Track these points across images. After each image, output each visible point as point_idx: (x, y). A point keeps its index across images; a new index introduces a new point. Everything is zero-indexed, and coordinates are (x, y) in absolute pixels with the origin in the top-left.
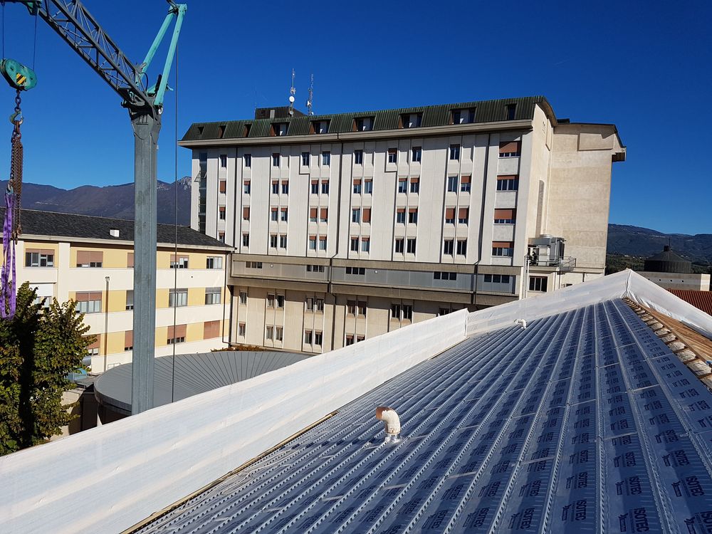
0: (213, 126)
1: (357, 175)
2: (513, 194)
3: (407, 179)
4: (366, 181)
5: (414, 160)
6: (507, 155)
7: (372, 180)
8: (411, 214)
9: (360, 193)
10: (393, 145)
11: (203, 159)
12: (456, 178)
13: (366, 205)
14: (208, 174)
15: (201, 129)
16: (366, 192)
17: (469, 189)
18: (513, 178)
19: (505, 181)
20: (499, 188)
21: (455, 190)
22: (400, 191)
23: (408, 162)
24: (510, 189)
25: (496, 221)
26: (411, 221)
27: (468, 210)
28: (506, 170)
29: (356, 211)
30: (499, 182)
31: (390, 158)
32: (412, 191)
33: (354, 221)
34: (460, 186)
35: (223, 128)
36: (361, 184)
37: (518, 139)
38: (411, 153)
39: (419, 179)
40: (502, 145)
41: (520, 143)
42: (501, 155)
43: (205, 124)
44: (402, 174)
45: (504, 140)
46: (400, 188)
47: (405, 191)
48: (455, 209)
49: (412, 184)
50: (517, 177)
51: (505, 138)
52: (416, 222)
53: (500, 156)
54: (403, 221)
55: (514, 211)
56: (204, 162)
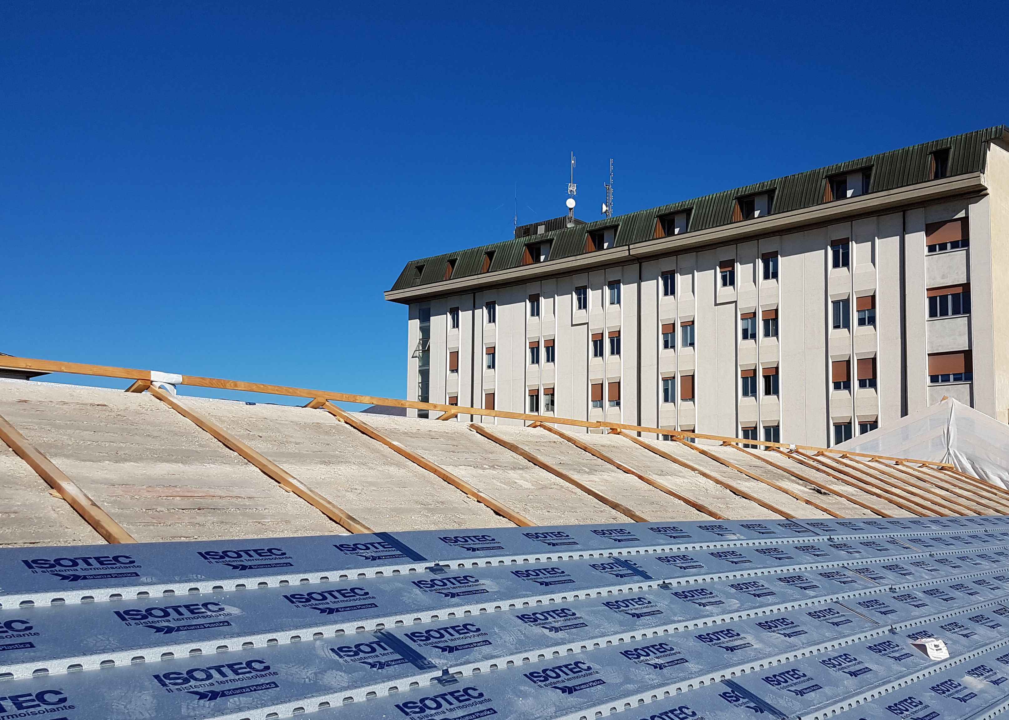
0: (438, 261)
1: (667, 316)
2: (962, 321)
3: (755, 314)
4: (684, 326)
5: (766, 277)
6: (943, 247)
7: (693, 322)
8: (767, 378)
9: (673, 347)
10: (726, 254)
11: (425, 318)
12: (846, 302)
13: (685, 368)
14: (433, 342)
15: (420, 268)
16: (685, 344)
17: (872, 321)
18: (960, 290)
19: (944, 299)
20: (933, 314)
21: (847, 325)
22: (745, 337)
23: (754, 281)
24: (956, 312)
25: (934, 379)
26: (767, 392)
27: (874, 360)
28: (943, 277)
29: (669, 381)
30: (932, 301)
31: (724, 278)
32: (767, 334)
33: (666, 400)
34: (855, 317)
35: (452, 262)
36: (674, 331)
37: (962, 214)
38: (760, 265)
39: (777, 311)
40: (930, 229)
41: (965, 221)
42: (932, 249)
43: (427, 261)
44: (746, 305)
45: (934, 218)
46: (745, 332)
47: (754, 336)
48: (848, 362)
49: (766, 322)
50: (966, 287)
51: (935, 215)
52: (776, 392)
53: (930, 251)
54: (754, 392)
55: (968, 355)
56: (426, 324)
